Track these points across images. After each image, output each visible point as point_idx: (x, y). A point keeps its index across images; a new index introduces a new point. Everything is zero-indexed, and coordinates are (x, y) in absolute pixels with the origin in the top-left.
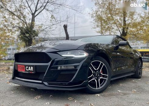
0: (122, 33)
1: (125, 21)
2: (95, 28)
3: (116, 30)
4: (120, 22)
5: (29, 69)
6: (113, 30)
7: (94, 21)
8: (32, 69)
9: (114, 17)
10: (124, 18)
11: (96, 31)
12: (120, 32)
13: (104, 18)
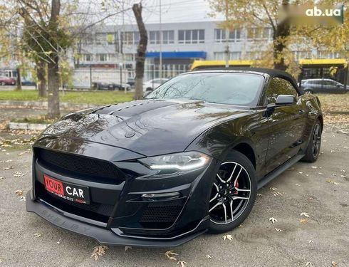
0: (276, 29)
5: (74, 193)
8: (81, 194)
12: (274, 27)
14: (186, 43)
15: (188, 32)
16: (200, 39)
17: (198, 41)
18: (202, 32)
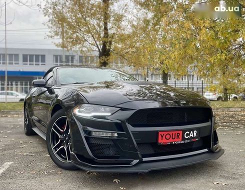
1: (106, 29)
2: (51, 37)
3: (92, 44)
4: (98, 29)
6: (86, 44)
7: (50, 22)
8: (195, 134)
9: (88, 19)
10: (106, 24)
11: (55, 43)
12: (99, 49)
13: (70, 20)
14: (30, 64)
15: (31, 56)
16: (41, 62)
17: (40, 63)
18: (43, 57)
